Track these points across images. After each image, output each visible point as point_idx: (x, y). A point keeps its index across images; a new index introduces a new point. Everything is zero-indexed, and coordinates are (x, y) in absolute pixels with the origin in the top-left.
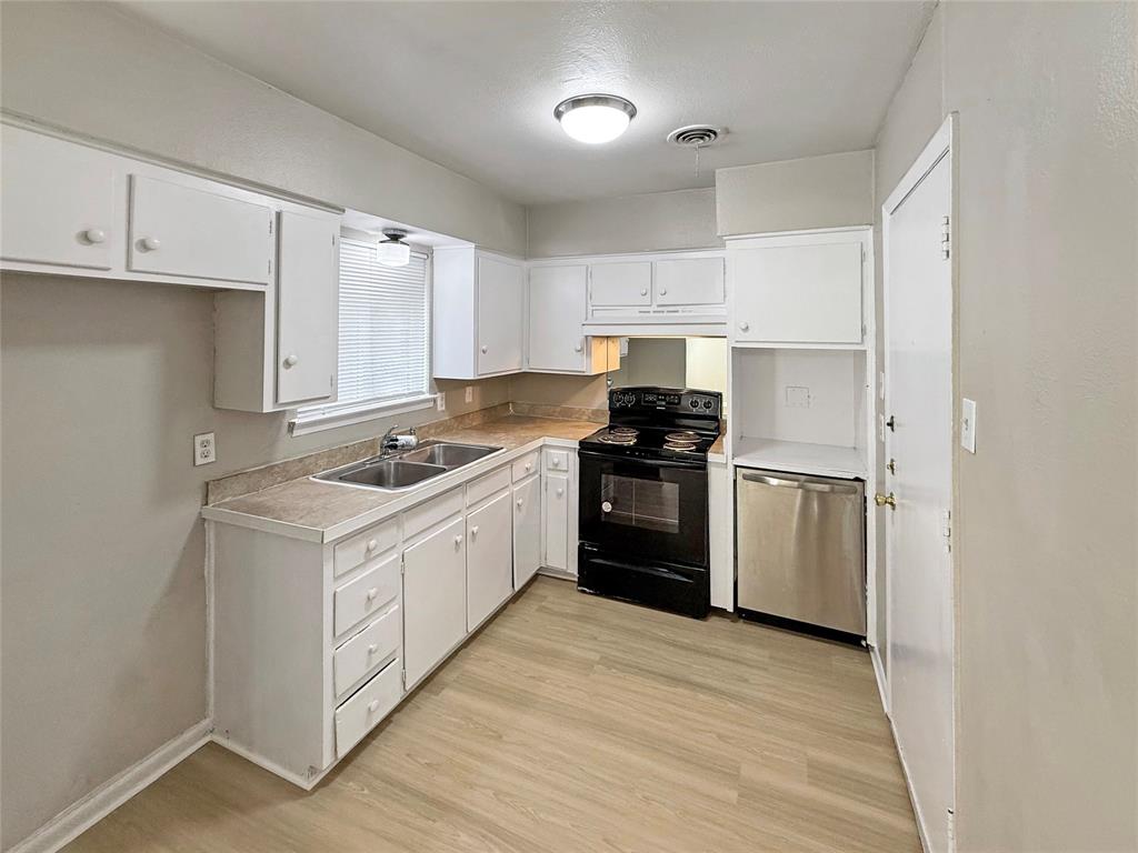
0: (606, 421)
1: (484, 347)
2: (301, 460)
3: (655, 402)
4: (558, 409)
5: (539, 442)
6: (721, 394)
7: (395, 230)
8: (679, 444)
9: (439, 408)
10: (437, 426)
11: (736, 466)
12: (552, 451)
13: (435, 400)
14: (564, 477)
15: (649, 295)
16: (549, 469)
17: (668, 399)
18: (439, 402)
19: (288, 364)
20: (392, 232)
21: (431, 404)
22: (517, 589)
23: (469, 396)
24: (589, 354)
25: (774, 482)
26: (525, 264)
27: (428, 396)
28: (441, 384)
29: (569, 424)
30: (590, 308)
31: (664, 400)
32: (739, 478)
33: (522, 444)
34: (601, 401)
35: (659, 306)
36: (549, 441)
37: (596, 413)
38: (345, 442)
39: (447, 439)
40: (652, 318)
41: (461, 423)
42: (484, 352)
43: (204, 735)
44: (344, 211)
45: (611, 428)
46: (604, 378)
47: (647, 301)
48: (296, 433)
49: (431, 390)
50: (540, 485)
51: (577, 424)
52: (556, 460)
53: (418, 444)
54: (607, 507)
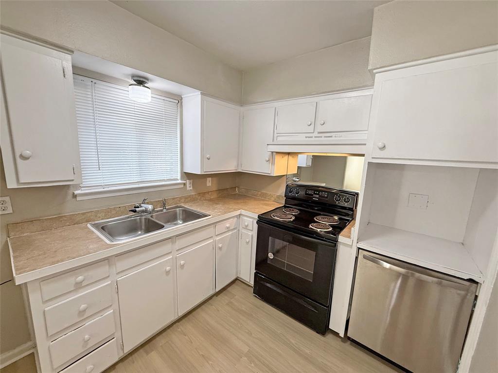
0: (282, 202)
1: (208, 156)
2: (83, 214)
3: (312, 195)
4: (260, 193)
5: (238, 213)
6: (357, 194)
7: (140, 77)
8: (322, 225)
9: (188, 188)
10: (186, 198)
11: (359, 248)
12: (245, 218)
13: (184, 184)
14: (250, 233)
15: (312, 126)
16: (243, 228)
17: (320, 193)
18: (188, 185)
19: (23, 157)
20: (137, 79)
21: (182, 186)
22: (217, 291)
23: (209, 182)
24: (273, 163)
25: (387, 265)
26: (242, 108)
27: (179, 181)
28: (188, 176)
29: (262, 202)
30: (276, 135)
31: (318, 194)
32: (360, 257)
33: (225, 213)
34: (282, 191)
35: (319, 133)
36: (243, 212)
37: (279, 197)
38: (119, 205)
39: (187, 206)
40: (313, 140)
41: (203, 196)
42: (209, 159)
43: (30, 349)
44: (73, 52)
45: (285, 207)
46: (285, 178)
47: (311, 129)
48: (78, 199)
49: (182, 178)
50: (238, 236)
51: (267, 202)
52: (246, 224)
53: (153, 210)
54: (271, 256)
